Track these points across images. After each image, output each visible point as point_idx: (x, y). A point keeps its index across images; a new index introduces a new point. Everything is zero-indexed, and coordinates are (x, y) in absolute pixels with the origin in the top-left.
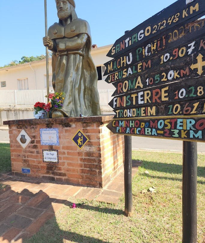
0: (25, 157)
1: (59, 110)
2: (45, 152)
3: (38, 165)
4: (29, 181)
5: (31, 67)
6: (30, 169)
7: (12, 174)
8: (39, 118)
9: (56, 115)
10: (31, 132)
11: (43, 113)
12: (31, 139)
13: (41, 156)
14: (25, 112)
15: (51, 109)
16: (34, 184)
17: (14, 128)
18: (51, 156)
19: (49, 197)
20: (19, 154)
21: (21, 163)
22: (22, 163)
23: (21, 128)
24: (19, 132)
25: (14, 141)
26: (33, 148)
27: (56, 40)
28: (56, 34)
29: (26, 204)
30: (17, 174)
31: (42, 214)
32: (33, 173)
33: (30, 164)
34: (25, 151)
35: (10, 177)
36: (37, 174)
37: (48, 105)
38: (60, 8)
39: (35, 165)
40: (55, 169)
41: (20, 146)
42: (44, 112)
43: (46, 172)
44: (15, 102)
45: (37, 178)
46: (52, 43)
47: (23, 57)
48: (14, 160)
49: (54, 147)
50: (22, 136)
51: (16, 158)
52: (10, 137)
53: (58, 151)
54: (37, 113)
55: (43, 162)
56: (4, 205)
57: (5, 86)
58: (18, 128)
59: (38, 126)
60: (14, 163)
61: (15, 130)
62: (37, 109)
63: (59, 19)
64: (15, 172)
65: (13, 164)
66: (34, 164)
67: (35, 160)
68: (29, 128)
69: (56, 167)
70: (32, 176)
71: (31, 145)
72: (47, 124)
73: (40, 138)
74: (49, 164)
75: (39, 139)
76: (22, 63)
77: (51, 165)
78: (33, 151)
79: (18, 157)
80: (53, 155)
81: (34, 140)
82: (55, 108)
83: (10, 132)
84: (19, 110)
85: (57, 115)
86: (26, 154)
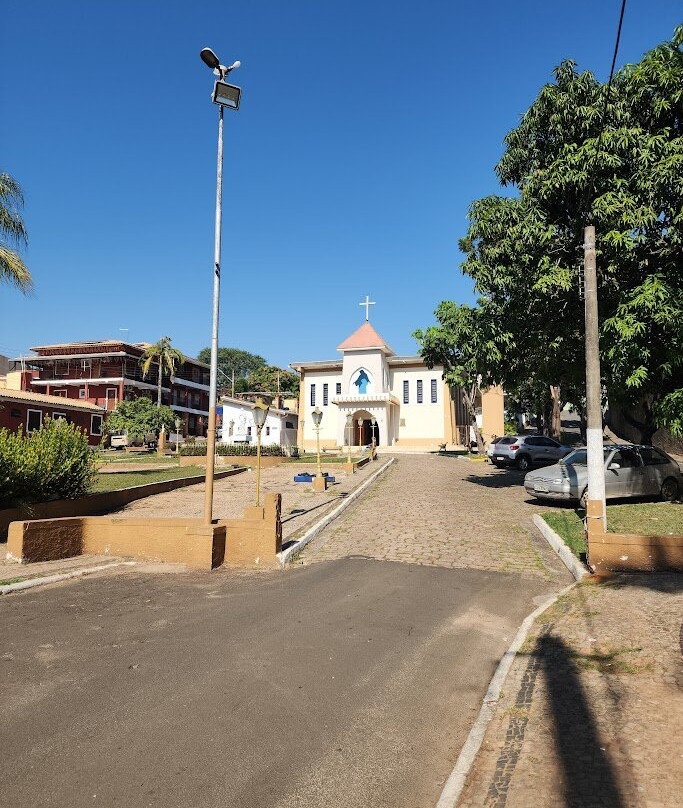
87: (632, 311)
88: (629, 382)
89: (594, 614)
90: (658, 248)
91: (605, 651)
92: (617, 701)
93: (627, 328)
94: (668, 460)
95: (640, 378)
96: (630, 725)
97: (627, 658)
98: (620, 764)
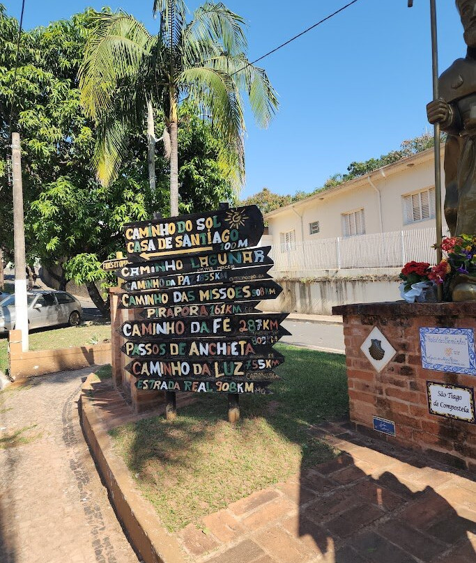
0: (381, 393)
1: (472, 280)
2: (434, 390)
3: (416, 418)
4: (393, 453)
5: (372, 184)
6: (393, 423)
7: (350, 426)
8: (415, 301)
9: (463, 293)
10: (397, 334)
11: (424, 289)
12: (395, 352)
13: (425, 397)
14: (358, 285)
15: (447, 277)
16: (406, 464)
17: (355, 322)
18: (453, 402)
19: (455, 512)
20: (367, 383)
21: (371, 405)
22: (375, 405)
23: (372, 324)
24: (368, 332)
25: (354, 351)
26: (402, 374)
27: (460, 102)
28: (460, 86)
29: (395, 515)
30: (362, 429)
31: (444, 555)
32: (402, 436)
33: (394, 411)
34: (382, 379)
35: (348, 434)
36: (413, 440)
37: (441, 267)
38: (471, 20)
39: (408, 417)
40: (464, 438)
41: (369, 365)
42: (428, 286)
43: (437, 440)
44: (337, 262)
45: (412, 449)
46: (451, 112)
47: (351, 165)
48: (357, 396)
49: (460, 378)
50: (373, 341)
51: (360, 391)
52: (346, 342)
53: (472, 389)
54: (408, 288)
55: (430, 413)
56: (344, 499)
57: (317, 232)
58: (364, 323)
59: (415, 321)
60: (355, 403)
61: (357, 327)
62: (410, 279)
63: (466, 46)
64: (357, 423)
65: (353, 404)
66: (405, 414)
67: (407, 403)
68: (390, 324)
69: (468, 433)
70: (398, 441)
71: (397, 366)
72: (440, 318)
73: (419, 350)
74: (448, 421)
75: (417, 354)
76: (350, 178)
77: (452, 425)
78: (401, 380)
79: (363, 390)
80: (458, 398)
81: (404, 355)
82: (461, 275)
83: (347, 331)
84: (346, 280)
85: (470, 292)
86: (385, 386)
87: (49, 198)
88: (48, 247)
89: (8, 410)
90: (66, 160)
91: (11, 433)
92: (12, 465)
93: (46, 208)
94: (73, 300)
95: (55, 244)
96: (19, 478)
97: (26, 434)
98: (6, 507)
